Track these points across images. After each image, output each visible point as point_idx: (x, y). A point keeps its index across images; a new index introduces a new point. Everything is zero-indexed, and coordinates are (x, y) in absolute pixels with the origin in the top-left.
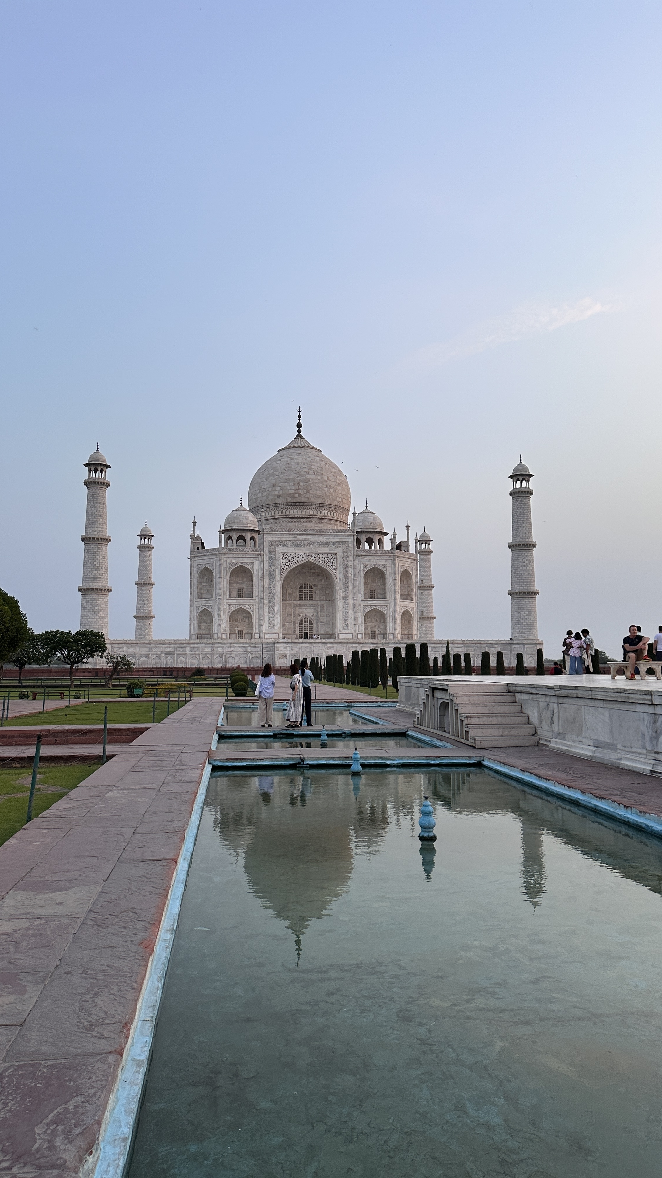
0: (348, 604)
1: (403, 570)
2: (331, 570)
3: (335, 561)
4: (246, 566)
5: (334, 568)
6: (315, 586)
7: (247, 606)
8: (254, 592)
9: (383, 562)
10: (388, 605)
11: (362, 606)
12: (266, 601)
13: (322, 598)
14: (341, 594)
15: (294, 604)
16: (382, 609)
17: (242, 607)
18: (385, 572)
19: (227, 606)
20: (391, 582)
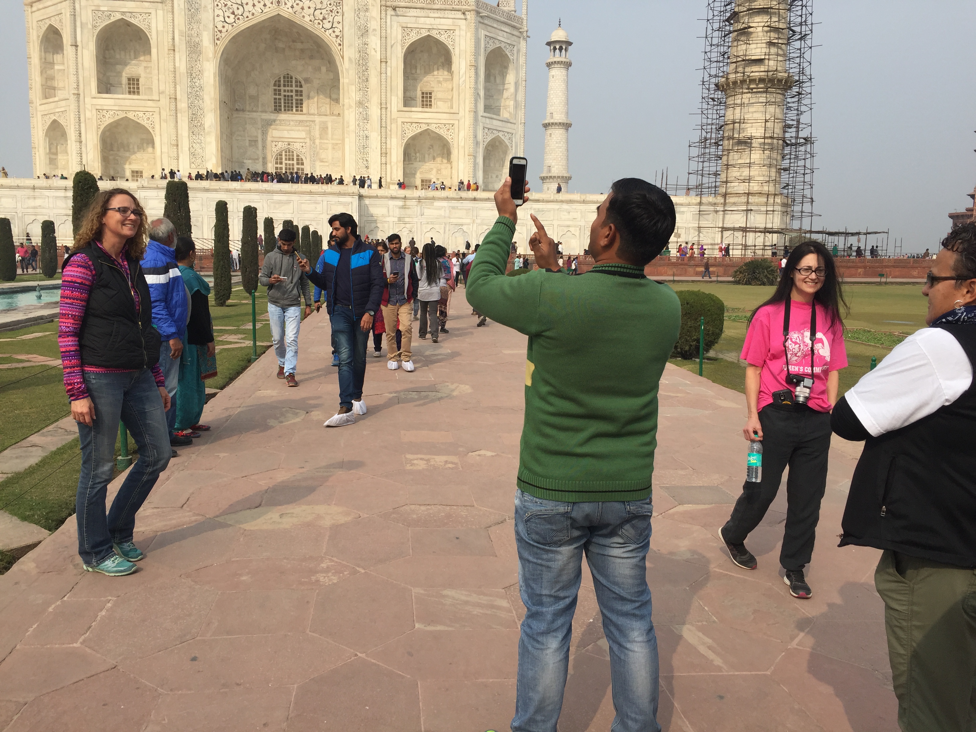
0: (366, 119)
1: (492, 46)
2: (329, 37)
3: (339, 18)
4: (132, 21)
5: (337, 33)
6: (307, 80)
7: (141, 114)
8: (155, 82)
9: (446, 23)
10: (456, 122)
11: (399, 123)
12: (183, 105)
13: (323, 109)
14: (354, 95)
15: (262, 120)
16: (442, 132)
17: (131, 115)
18: (450, 47)
19: (94, 112)
20: (462, 71)
